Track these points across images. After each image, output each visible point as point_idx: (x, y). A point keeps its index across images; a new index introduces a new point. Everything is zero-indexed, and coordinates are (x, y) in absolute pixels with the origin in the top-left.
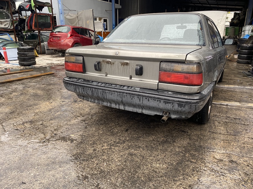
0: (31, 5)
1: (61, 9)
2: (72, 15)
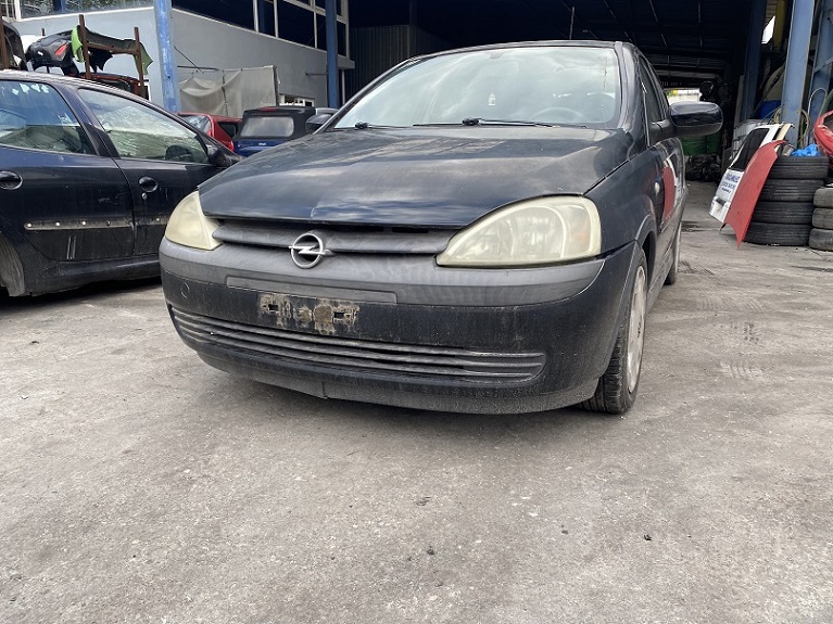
0: (70, 46)
1: (168, 65)
2: (204, 85)
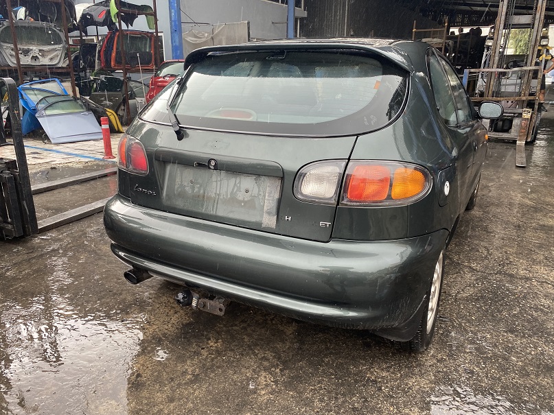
0: (109, 12)
1: (175, 21)
2: (200, 35)
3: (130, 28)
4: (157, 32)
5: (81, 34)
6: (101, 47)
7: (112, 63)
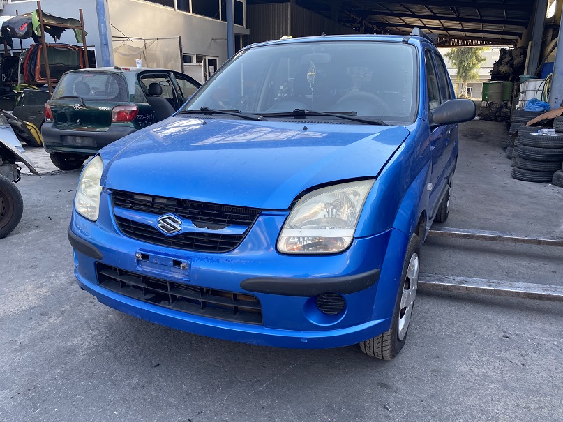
0: (31, 25)
1: (105, 36)
3: (58, 41)
4: (85, 46)
5: (5, 47)
6: (24, 59)
7: (36, 77)
